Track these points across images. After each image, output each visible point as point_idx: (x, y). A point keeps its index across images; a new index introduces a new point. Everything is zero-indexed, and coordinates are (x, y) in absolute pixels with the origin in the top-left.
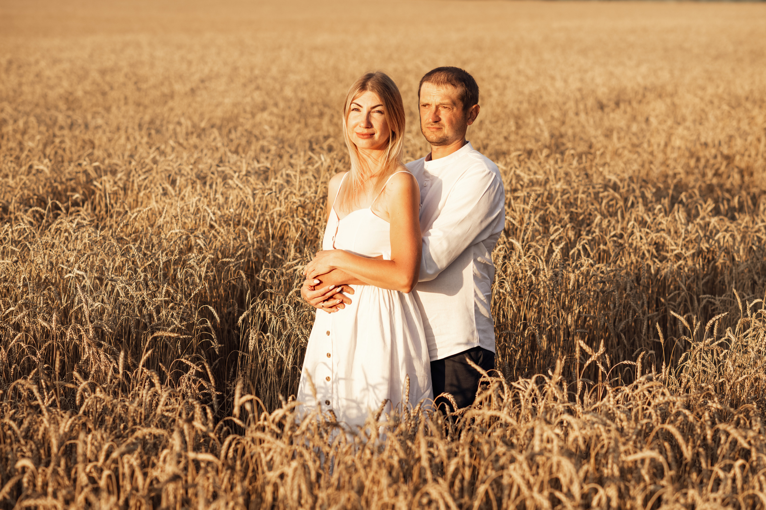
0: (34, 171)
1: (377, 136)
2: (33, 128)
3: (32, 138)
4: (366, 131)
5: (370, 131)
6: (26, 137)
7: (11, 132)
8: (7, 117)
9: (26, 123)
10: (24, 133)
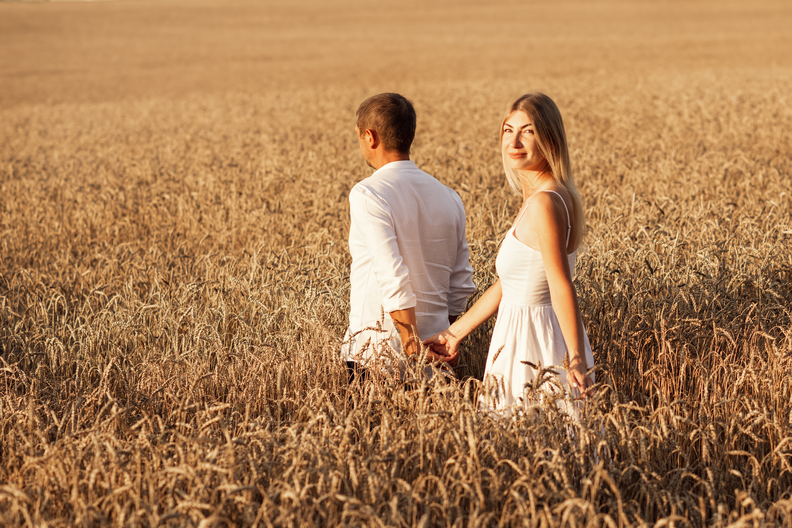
0: (780, 238)
1: (529, 156)
2: (775, 182)
3: (774, 195)
4: (516, 151)
5: (521, 151)
6: (767, 193)
7: (748, 188)
8: (743, 169)
9: (765, 176)
10: (764, 188)
